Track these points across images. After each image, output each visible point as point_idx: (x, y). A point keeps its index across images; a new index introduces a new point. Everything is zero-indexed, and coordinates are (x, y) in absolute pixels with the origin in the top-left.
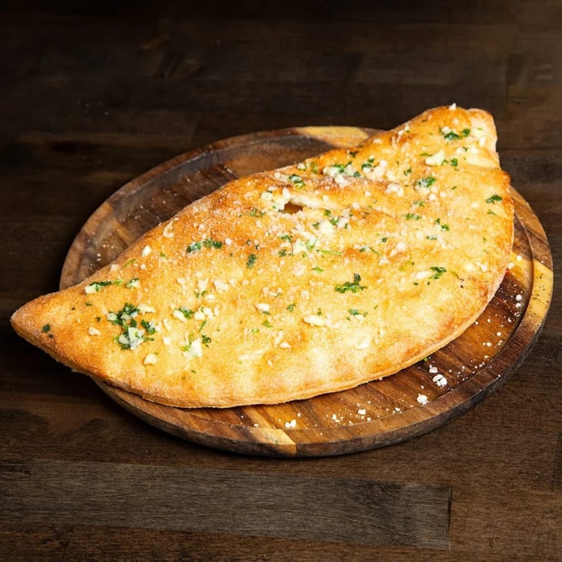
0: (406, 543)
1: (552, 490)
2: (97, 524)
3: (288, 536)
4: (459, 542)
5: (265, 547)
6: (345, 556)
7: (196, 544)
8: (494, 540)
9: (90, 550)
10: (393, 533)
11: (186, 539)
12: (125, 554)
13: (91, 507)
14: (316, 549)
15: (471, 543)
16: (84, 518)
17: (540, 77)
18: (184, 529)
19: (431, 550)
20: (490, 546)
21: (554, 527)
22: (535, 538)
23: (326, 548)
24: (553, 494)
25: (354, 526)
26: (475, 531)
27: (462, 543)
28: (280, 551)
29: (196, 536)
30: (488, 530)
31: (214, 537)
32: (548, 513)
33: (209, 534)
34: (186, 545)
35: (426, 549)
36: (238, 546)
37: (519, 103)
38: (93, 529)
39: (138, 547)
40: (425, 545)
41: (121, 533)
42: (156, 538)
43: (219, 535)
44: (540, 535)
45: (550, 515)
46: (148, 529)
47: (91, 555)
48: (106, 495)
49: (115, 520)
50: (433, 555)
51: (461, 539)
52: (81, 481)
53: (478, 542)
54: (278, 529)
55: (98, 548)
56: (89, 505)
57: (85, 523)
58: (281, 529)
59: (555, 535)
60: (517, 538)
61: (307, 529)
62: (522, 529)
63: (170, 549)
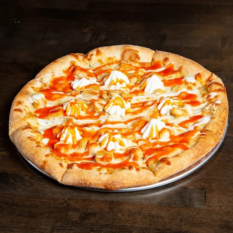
0: (190, 207)
2: (80, 198)
3: (149, 203)
4: (209, 207)
8: (221, 206)
9: (78, 207)
10: (185, 203)
11: (112, 204)
14: (158, 208)
15: (213, 207)
16: (75, 196)
18: (111, 200)
19: (199, 209)
23: (162, 207)
25: (171, 201)
26: (215, 203)
27: (210, 207)
28: (145, 208)
29: (115, 203)
30: (219, 203)
31: (121, 203)
33: (120, 202)
34: (112, 206)
36: (130, 206)
37: (226, 54)
38: (78, 200)
39: (95, 206)
40: (197, 207)
41: (88, 201)
42: (101, 203)
43: (123, 202)
46: (98, 200)
47: (78, 208)
49: (86, 197)
50: (200, 211)
51: (210, 206)
53: (216, 207)
54: (144, 201)
57: (75, 198)
58: (145, 201)
60: (230, 206)
61: (155, 201)
62: (231, 203)
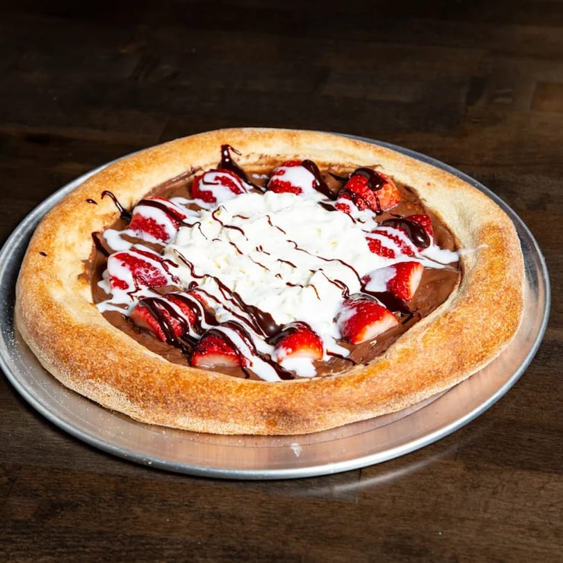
1: (455, 460)
5: (192, 492)
6: (262, 503)
7: (130, 487)
12: (67, 491)
13: (38, 451)
17: (500, 100)
20: (393, 502)
21: (452, 490)
22: (433, 499)
24: (456, 463)
32: (448, 478)
35: (335, 502)
44: (438, 496)
45: (450, 480)
48: (52, 442)
52: (31, 429)
55: (43, 485)
56: (36, 449)
59: (452, 497)
63: (106, 489)
